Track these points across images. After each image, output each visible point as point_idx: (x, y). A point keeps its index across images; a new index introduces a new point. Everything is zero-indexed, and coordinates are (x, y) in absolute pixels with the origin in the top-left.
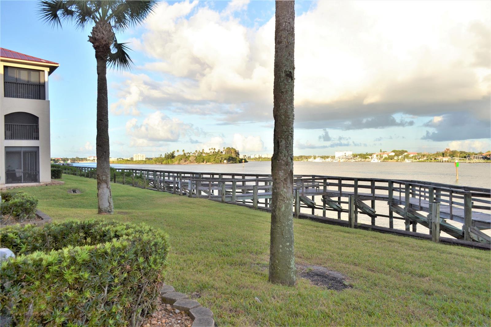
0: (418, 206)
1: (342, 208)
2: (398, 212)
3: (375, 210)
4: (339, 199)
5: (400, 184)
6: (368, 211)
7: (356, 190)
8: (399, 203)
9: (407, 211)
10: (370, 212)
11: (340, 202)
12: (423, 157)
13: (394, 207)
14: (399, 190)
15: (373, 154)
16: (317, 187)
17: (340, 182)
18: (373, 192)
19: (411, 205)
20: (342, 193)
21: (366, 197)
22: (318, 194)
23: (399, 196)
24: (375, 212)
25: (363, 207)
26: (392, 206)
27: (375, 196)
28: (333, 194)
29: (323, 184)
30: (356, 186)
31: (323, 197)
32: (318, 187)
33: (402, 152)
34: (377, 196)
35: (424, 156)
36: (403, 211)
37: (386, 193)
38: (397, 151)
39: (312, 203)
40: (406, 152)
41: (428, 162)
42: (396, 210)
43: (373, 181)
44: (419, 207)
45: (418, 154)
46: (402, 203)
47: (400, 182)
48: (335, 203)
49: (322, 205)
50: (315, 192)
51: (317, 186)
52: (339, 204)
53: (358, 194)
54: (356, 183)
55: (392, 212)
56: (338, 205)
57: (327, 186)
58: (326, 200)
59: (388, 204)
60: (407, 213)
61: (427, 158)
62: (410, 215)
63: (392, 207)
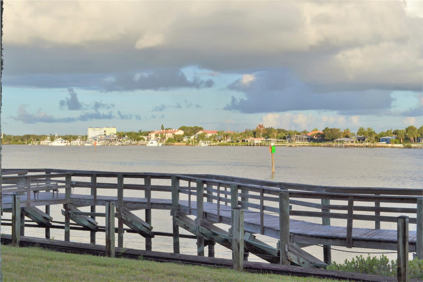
0: (216, 215)
1: (98, 225)
2: (187, 226)
3: (152, 225)
4: (93, 209)
5: (190, 180)
6: (139, 227)
7: (120, 194)
8: (188, 213)
9: (199, 224)
10: (144, 229)
11: (93, 215)
12: (226, 138)
13: (180, 219)
14: (188, 191)
15: (149, 132)
16: (54, 190)
17: (94, 180)
18: (148, 195)
19: (206, 214)
20: (97, 198)
21: (137, 205)
22: (57, 201)
23: (188, 200)
24: (152, 228)
25: (131, 221)
26: (177, 217)
27: (151, 201)
28: (82, 201)
29: (64, 184)
30: (121, 187)
31: (65, 206)
32: (56, 190)
33: (195, 130)
34: (154, 202)
35: (227, 136)
36: (194, 224)
37: (167, 196)
38: (187, 128)
39: (45, 218)
40: (201, 129)
41: (233, 145)
42: (184, 223)
43: (147, 177)
44: (218, 217)
45: (218, 132)
46: (193, 211)
47: (190, 178)
48: (85, 216)
49: (64, 221)
50: (51, 198)
51: (55, 188)
52: (93, 217)
53: (124, 199)
54: (120, 181)
55: (178, 226)
56: (92, 220)
57: (72, 188)
58: (70, 212)
59: (172, 214)
60: (201, 227)
61: (232, 139)
62: (205, 230)
63: (177, 219)
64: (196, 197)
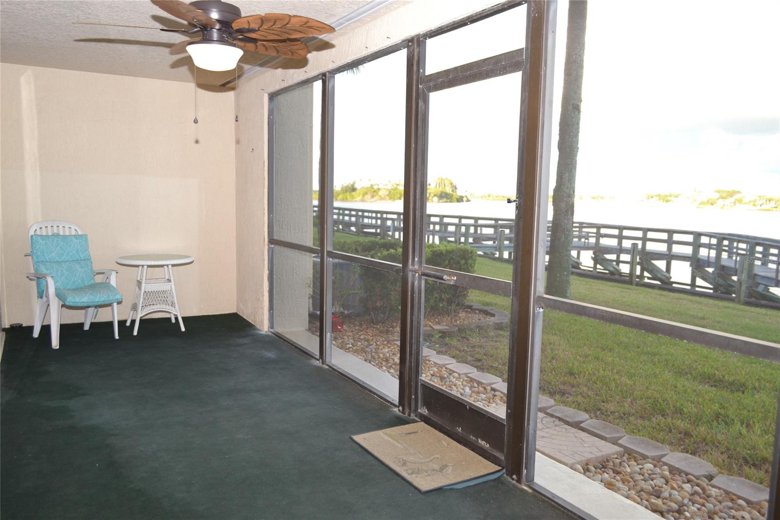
0: (733, 269)
1: (622, 271)
2: (704, 277)
3: (671, 275)
4: (618, 257)
5: (711, 237)
6: (659, 276)
7: (644, 245)
8: (706, 265)
9: (716, 275)
10: (663, 278)
11: (618, 262)
12: (768, 202)
13: (698, 271)
14: (709, 246)
15: (679, 195)
16: (586, 239)
17: (621, 233)
18: (670, 248)
19: (723, 268)
20: (623, 248)
21: (659, 256)
22: (587, 248)
23: (707, 254)
24: (671, 278)
25: (652, 270)
26: (696, 269)
27: (672, 254)
28: (609, 250)
29: (595, 235)
30: (645, 240)
31: (594, 253)
32: (588, 239)
33: (732, 194)
34: (675, 254)
35: (770, 201)
36: (711, 276)
37: (688, 250)
38: (723, 192)
39: (576, 262)
40: (738, 192)
41: (776, 211)
42: (701, 274)
43: (671, 232)
45: (760, 197)
46: (712, 264)
47: (710, 235)
48: (611, 263)
49: (592, 266)
50: (582, 245)
51: (586, 237)
52: (618, 265)
53: (647, 251)
54: (645, 234)
55: (695, 277)
56: (616, 267)
57: (601, 238)
58: (598, 258)
59: (691, 265)
60: (717, 278)
61: (776, 204)
62: (721, 281)
63: (695, 271)
64: (727, 254)
